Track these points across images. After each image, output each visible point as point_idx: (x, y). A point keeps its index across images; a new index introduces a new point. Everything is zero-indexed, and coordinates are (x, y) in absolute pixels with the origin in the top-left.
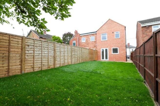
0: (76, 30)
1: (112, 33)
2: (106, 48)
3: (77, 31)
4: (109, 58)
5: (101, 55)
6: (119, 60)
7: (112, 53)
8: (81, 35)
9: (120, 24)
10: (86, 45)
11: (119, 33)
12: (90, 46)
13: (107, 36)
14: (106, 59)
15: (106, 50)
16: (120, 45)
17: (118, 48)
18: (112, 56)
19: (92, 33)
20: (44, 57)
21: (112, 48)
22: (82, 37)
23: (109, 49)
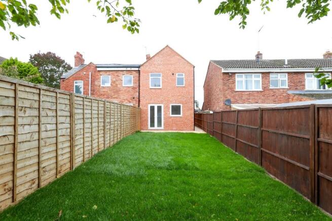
0: (78, 53)
1: (172, 75)
2: (160, 104)
3: (81, 55)
4: (164, 124)
5: (147, 119)
6: (183, 127)
7: (171, 115)
8: (98, 69)
9: (185, 60)
10: (113, 94)
11: (184, 77)
12: (122, 97)
13: (161, 79)
14: (158, 126)
15: (159, 108)
16: (186, 99)
17: (181, 105)
18: (170, 120)
19: (129, 69)
20: (46, 143)
21: (171, 105)
22: (101, 73)
23: (164, 106)
